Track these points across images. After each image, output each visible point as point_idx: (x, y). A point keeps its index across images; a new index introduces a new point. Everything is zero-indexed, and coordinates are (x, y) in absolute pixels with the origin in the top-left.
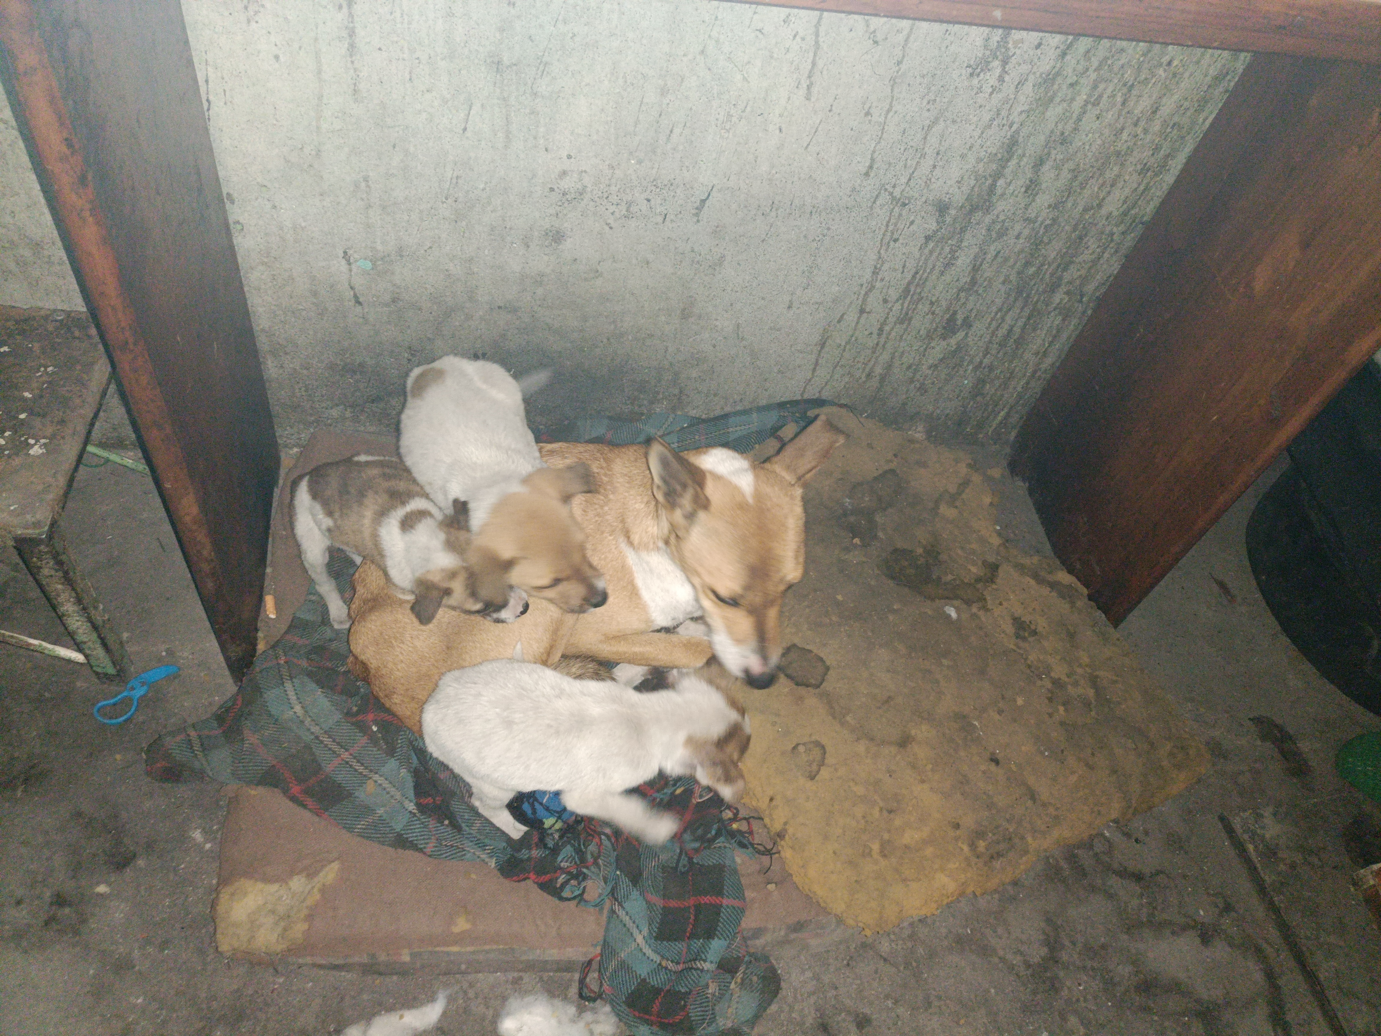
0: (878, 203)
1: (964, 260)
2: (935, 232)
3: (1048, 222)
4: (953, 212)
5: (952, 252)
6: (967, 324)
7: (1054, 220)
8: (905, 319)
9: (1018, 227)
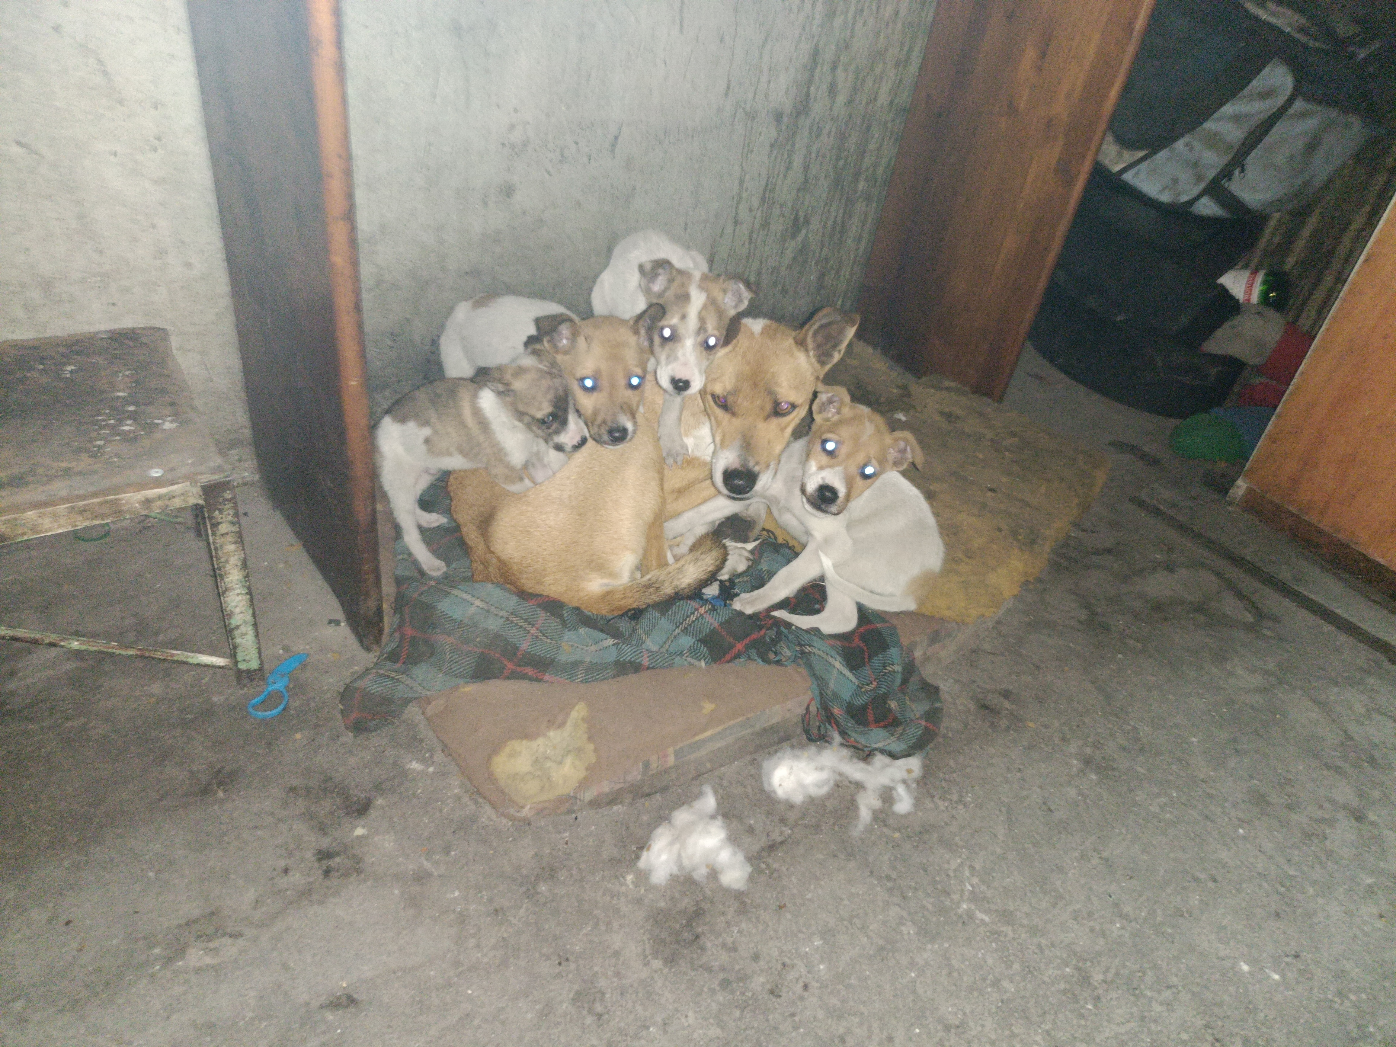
0: (736, 120)
1: (798, 162)
2: (776, 140)
3: (846, 119)
4: (785, 119)
5: (789, 156)
6: (807, 222)
7: (850, 116)
8: (765, 225)
9: (828, 127)
